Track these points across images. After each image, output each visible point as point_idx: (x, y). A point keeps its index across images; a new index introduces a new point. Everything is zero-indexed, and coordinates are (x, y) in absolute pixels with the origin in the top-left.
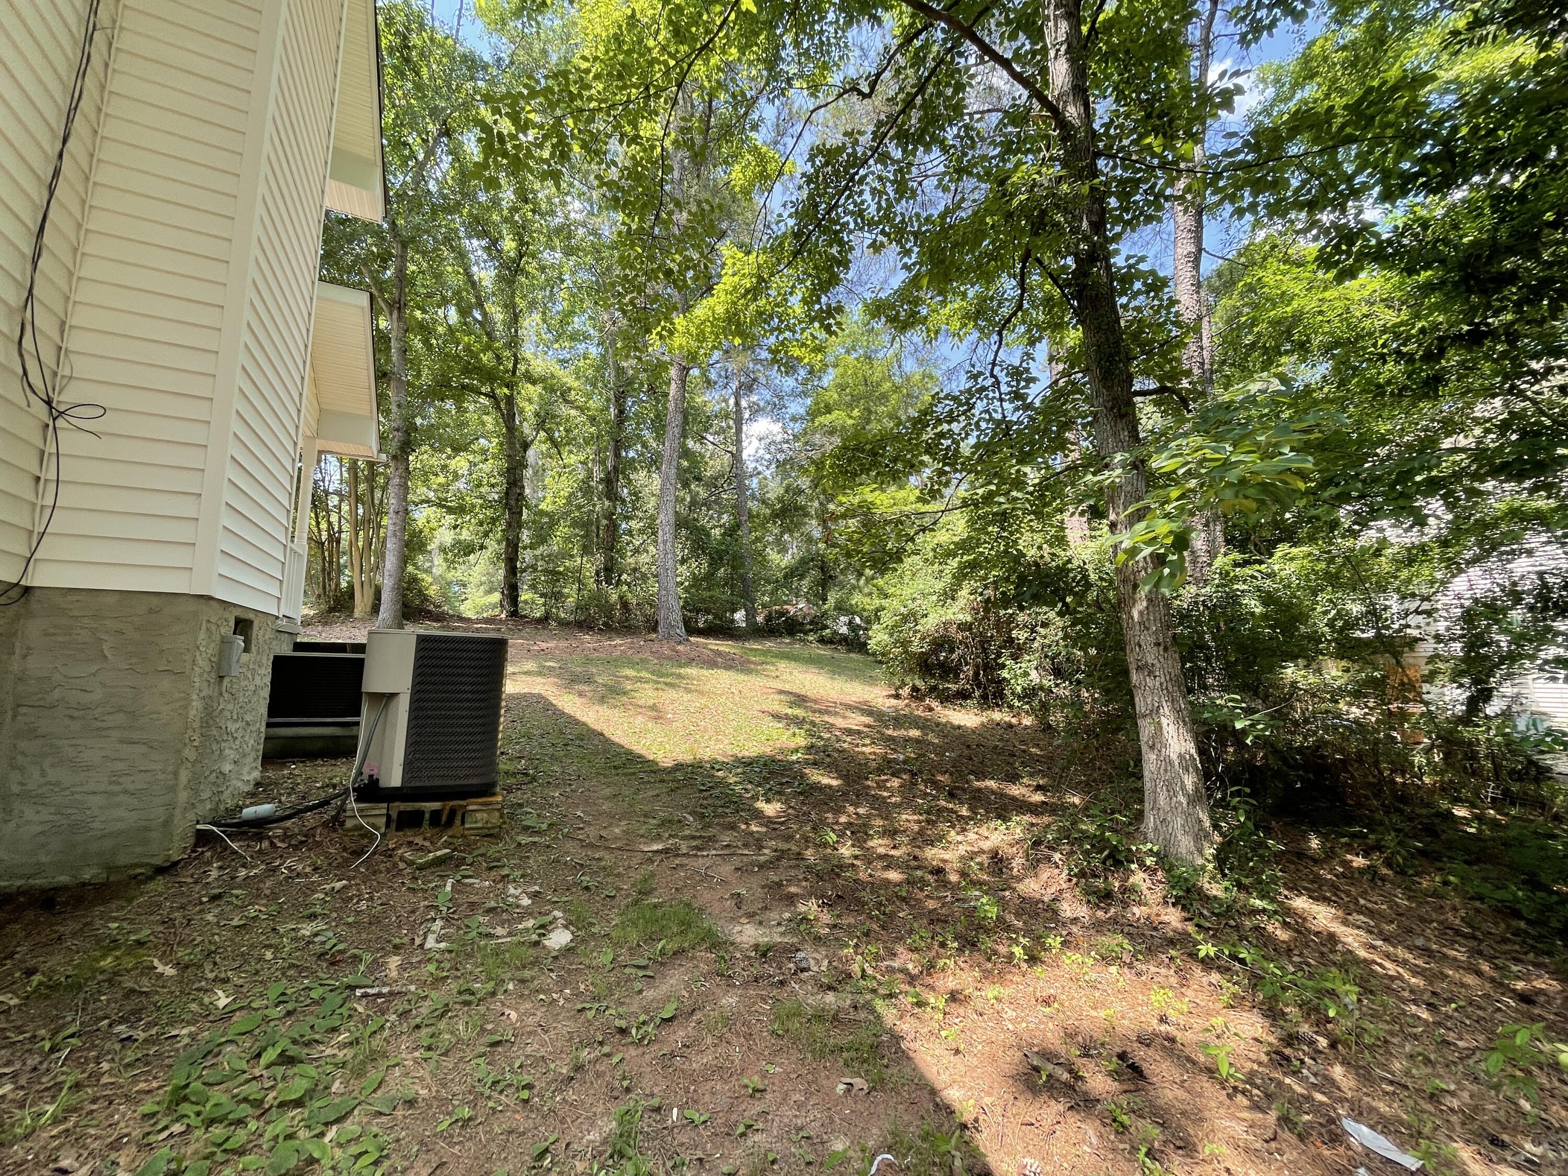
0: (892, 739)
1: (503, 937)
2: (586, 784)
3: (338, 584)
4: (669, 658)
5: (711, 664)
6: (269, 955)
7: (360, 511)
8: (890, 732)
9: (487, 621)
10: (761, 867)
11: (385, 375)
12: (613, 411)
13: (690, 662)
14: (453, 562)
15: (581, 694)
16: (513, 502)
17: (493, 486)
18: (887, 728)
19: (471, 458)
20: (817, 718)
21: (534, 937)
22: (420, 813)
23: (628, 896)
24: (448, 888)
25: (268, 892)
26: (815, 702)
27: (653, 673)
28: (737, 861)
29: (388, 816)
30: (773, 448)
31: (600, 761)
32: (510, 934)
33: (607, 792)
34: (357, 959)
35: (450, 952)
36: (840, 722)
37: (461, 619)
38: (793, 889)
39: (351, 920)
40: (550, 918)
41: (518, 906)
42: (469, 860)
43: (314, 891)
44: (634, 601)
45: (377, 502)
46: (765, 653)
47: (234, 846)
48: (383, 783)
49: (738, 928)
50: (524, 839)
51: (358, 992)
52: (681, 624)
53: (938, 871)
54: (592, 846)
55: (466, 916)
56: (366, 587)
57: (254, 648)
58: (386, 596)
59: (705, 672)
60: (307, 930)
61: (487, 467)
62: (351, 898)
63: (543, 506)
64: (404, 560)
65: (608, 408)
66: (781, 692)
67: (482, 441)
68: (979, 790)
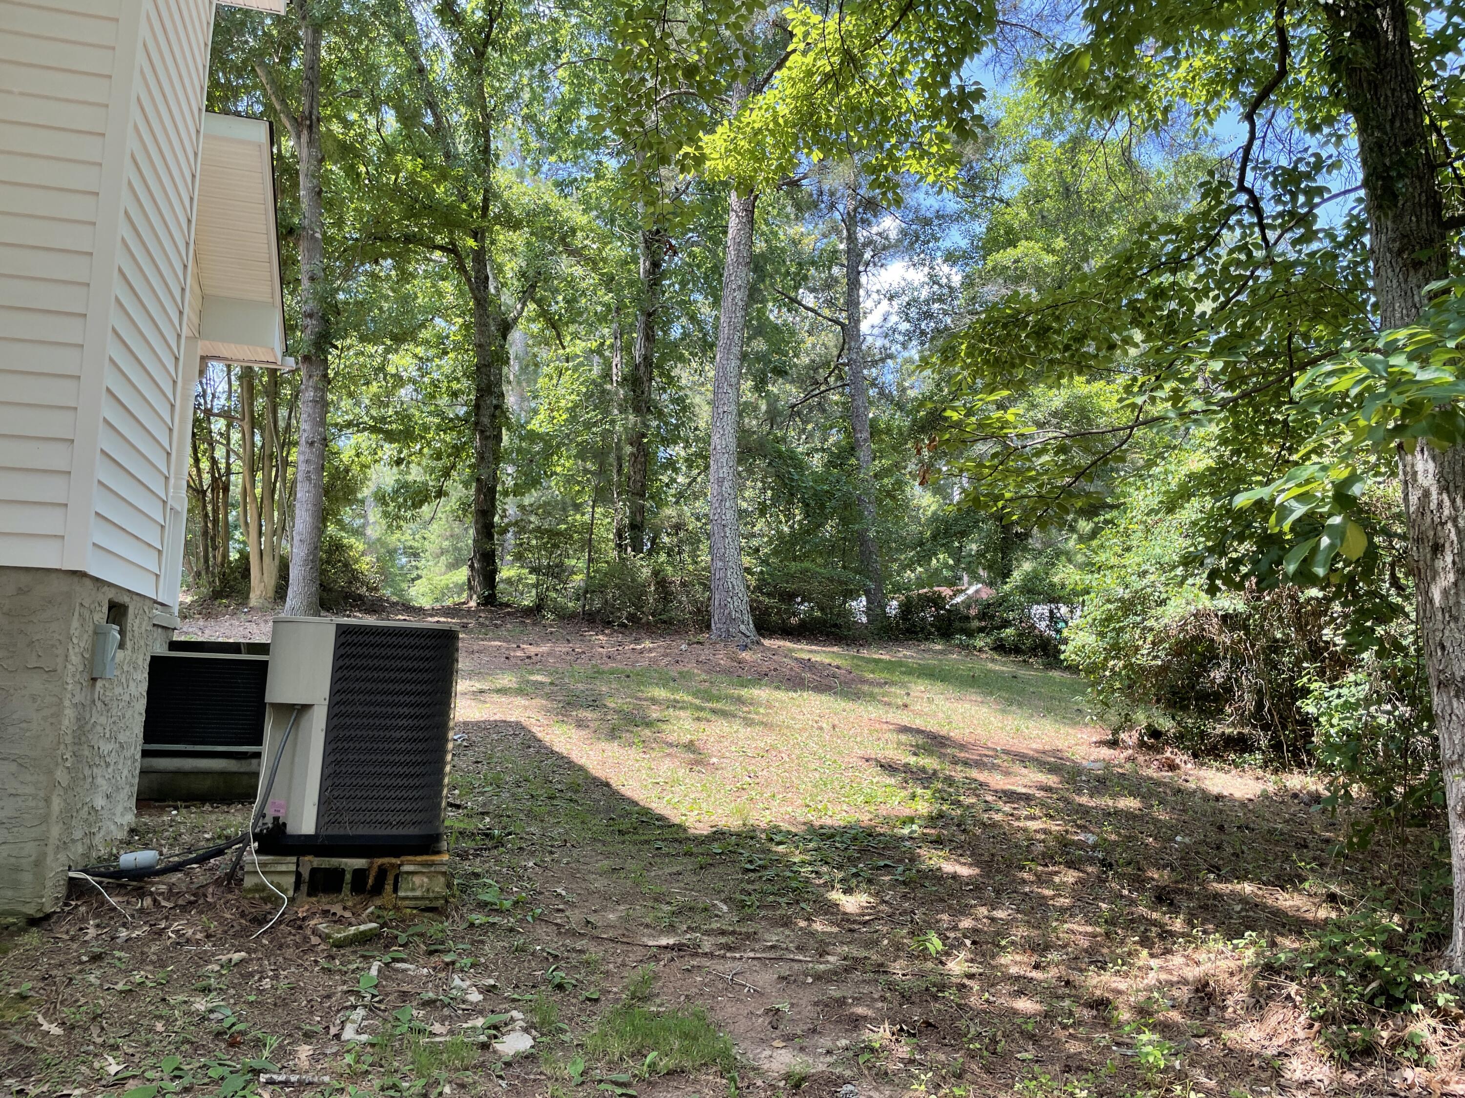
0: (1085, 811)
1: (441, 1035)
2: (575, 852)
3: (225, 555)
4: (727, 672)
5: (795, 683)
6: (159, 1026)
7: (258, 439)
8: (1084, 800)
9: (448, 612)
10: (818, 977)
11: (291, 231)
12: (643, 265)
13: (761, 677)
14: (398, 517)
15: (580, 724)
16: (486, 420)
17: (455, 394)
18: (1079, 792)
19: (420, 351)
20: (959, 773)
21: (483, 1038)
22: (339, 873)
23: (617, 1001)
24: (374, 972)
25: (154, 958)
26: (962, 747)
27: (695, 695)
28: (784, 969)
29: (298, 875)
30: (913, 313)
31: (598, 822)
32: (451, 1032)
33: (606, 864)
34: (259, 1044)
35: (373, 1045)
36: (997, 781)
37: (408, 608)
38: (860, 1010)
39: (252, 998)
40: (506, 1017)
41: (464, 1002)
42: (403, 938)
43: (208, 962)
44: (677, 579)
45: (282, 424)
46: (890, 667)
47: (112, 901)
48: (291, 829)
49: (768, 1053)
50: (479, 918)
51: (263, 1078)
52: (748, 618)
53: (1101, 1004)
54: (574, 934)
55: (395, 1008)
56: (267, 559)
57: (129, 644)
58: (296, 573)
59: (781, 695)
60: (200, 1005)
61: (447, 363)
62: (251, 975)
63: (534, 425)
64: (323, 516)
65: (635, 260)
66: (905, 730)
67: (438, 321)
68: (1217, 896)
